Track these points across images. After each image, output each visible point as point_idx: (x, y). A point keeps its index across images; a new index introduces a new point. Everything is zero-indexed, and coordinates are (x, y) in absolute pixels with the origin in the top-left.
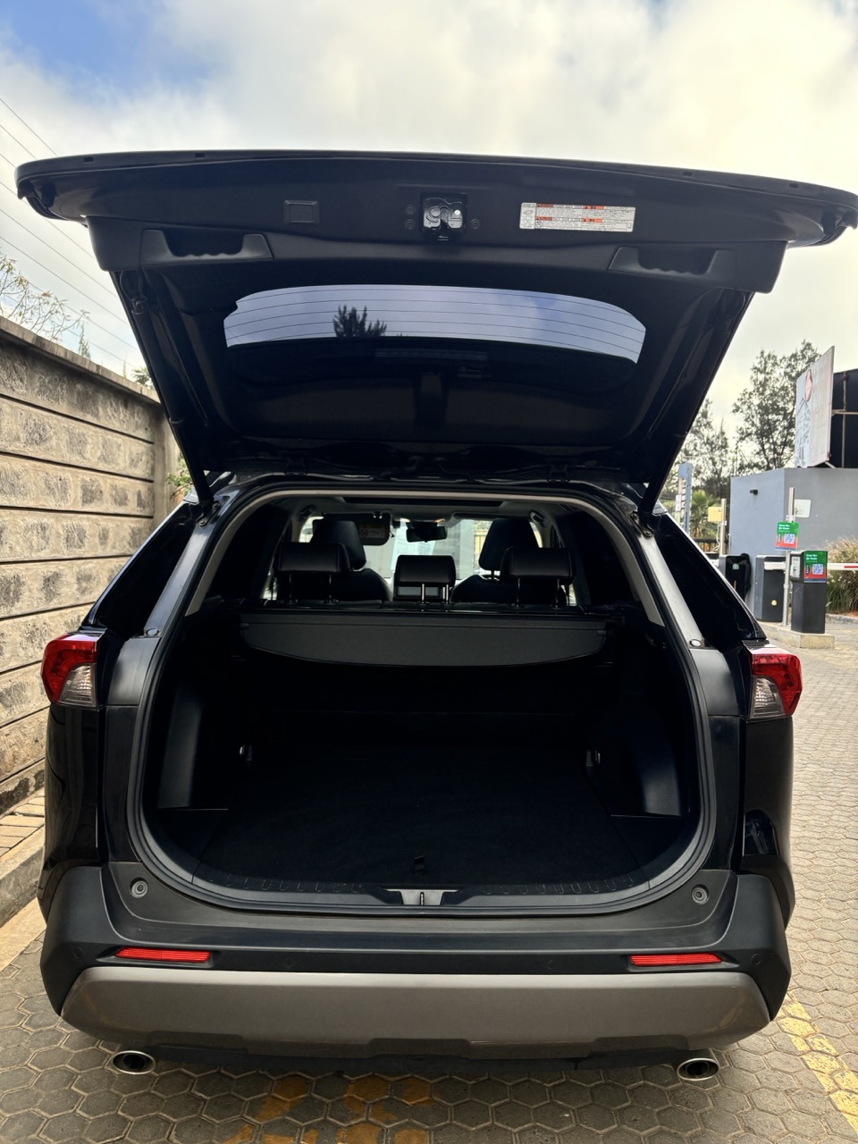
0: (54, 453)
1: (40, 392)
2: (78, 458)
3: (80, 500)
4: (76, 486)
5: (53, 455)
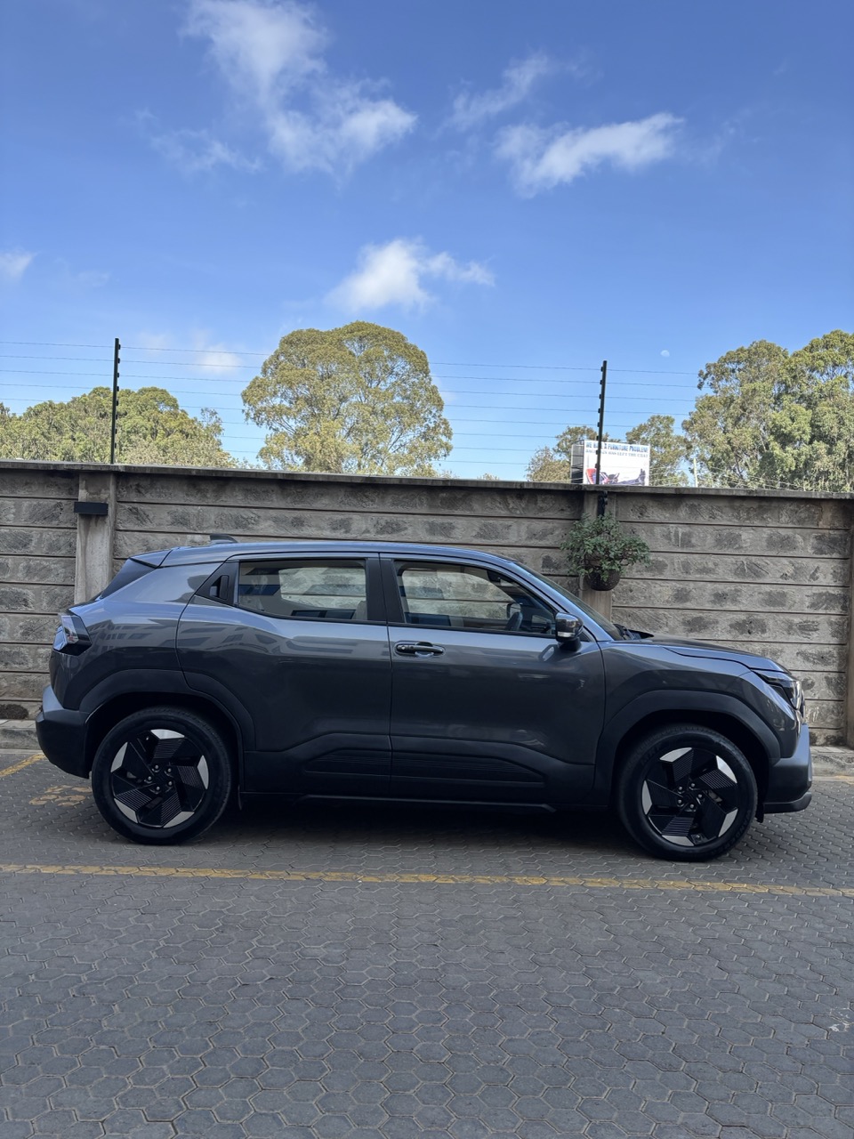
2: (441, 537)
5: (410, 539)
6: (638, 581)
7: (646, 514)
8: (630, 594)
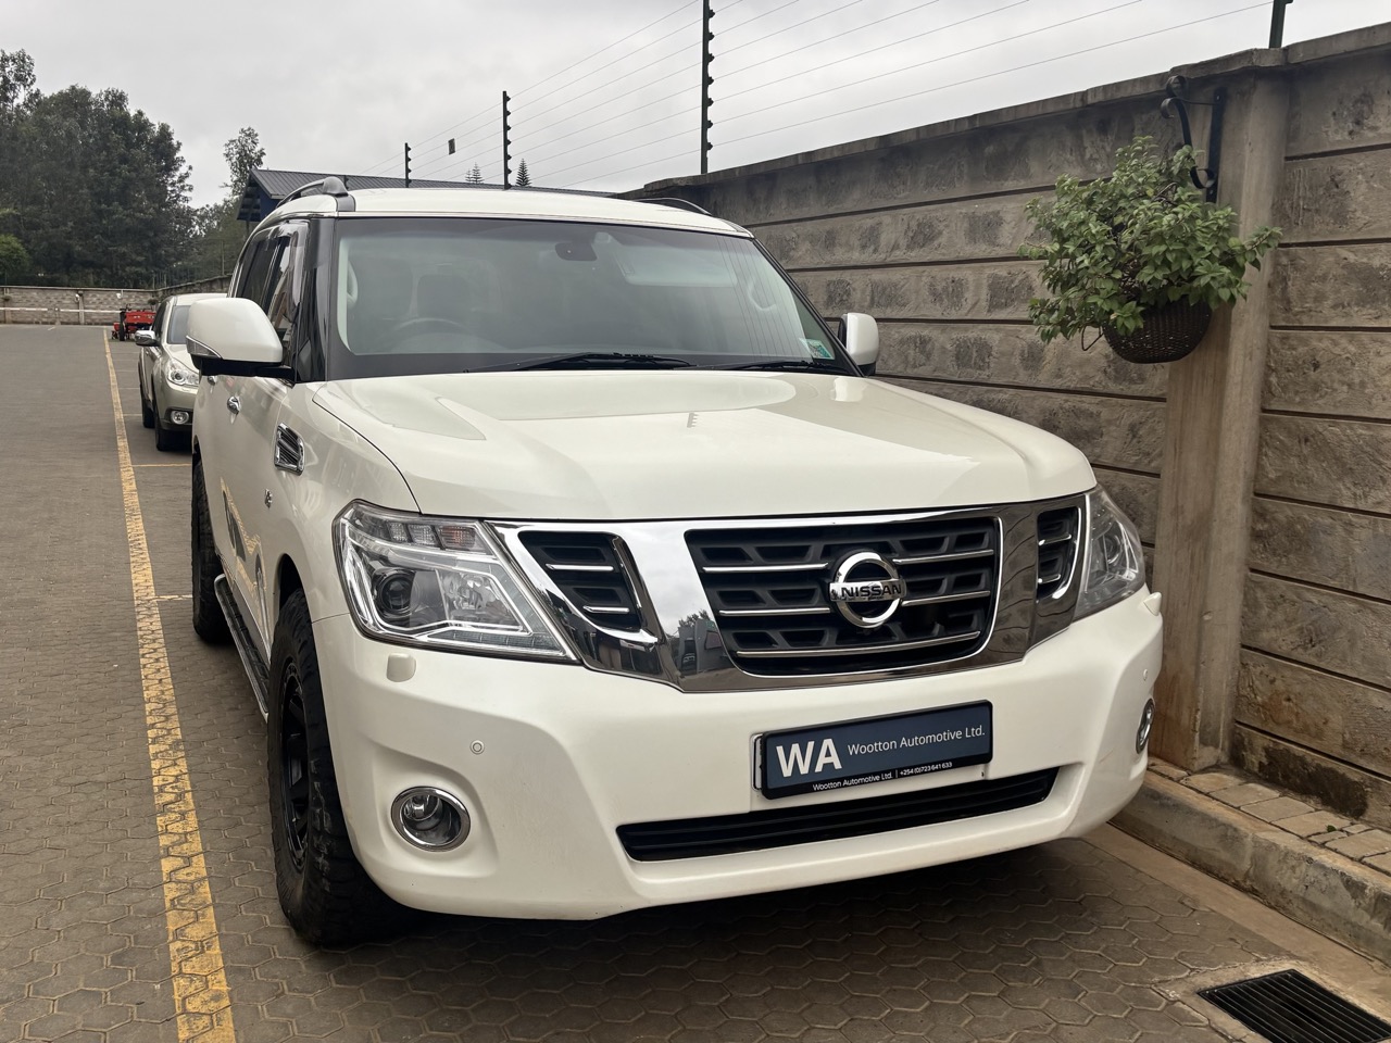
0: (943, 251)
1: (928, 185)
2: (984, 247)
3: (984, 304)
4: (978, 287)
5: (944, 255)
6: (1335, 335)
7: (1370, 122)
8: (1313, 375)
